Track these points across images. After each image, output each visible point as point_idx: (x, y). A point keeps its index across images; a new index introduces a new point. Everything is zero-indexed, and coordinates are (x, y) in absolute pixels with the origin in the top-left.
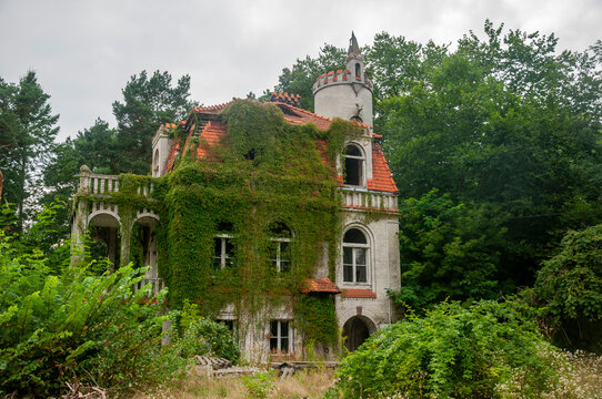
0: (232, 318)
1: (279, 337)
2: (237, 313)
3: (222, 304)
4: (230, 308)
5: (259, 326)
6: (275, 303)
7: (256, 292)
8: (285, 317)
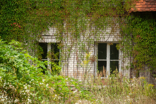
0: (54, 41)
1: (108, 60)
2: (60, 35)
3: (44, 27)
4: (52, 31)
5: (83, 50)
6: (100, 26)
7: (80, 14)
8: (111, 40)
